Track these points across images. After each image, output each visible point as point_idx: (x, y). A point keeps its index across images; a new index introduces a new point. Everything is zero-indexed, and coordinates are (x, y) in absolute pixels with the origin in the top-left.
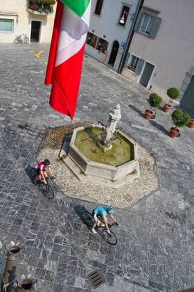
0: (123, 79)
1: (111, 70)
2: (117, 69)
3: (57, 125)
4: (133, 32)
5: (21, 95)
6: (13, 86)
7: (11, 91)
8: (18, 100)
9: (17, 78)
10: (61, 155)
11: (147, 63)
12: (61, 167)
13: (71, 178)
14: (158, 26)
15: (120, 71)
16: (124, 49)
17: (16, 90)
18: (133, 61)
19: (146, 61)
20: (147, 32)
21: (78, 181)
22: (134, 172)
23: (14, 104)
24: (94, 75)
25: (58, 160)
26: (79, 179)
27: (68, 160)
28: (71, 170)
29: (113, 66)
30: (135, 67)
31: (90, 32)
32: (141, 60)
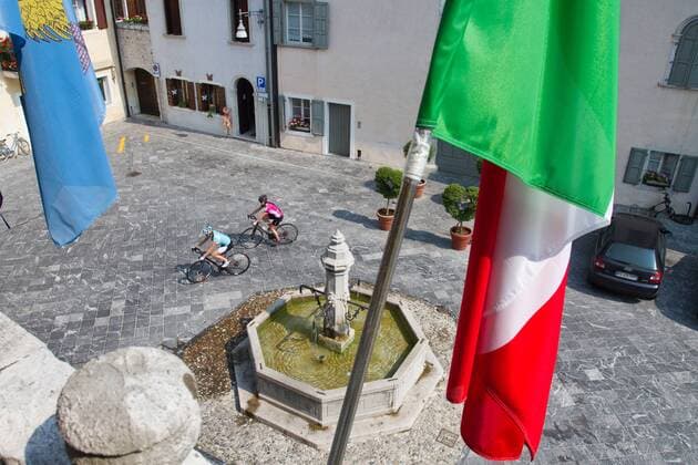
0: (289, 158)
1: (253, 146)
2: (266, 140)
3: (196, 331)
4: (274, 48)
5: (68, 290)
6: (38, 273)
7: (39, 288)
8: (69, 304)
9: (38, 248)
10: (244, 405)
11: (331, 105)
12: (259, 437)
13: (295, 450)
14: (325, 20)
15: (275, 141)
16: (267, 92)
17: (51, 283)
18: (296, 111)
19: (327, 100)
20: (304, 40)
21: (314, 452)
22: (427, 370)
23: (61, 320)
24: (220, 172)
25: (241, 422)
26: (314, 446)
27: (265, 410)
28: (285, 433)
29: (254, 135)
30: (307, 121)
31: (171, 77)
32: (314, 102)
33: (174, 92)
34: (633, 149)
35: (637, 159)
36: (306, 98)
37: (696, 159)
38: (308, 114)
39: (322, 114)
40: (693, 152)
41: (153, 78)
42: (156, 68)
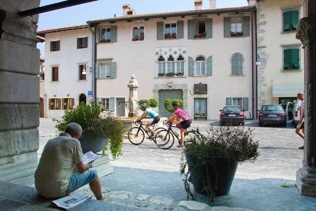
4: (96, 80)
11: (117, 99)
14: (115, 68)
16: (92, 96)
19: (116, 97)
20: (107, 77)
30: (108, 107)
31: (51, 98)
32: (111, 98)
33: (52, 104)
34: (227, 98)
35: (229, 101)
36: (107, 97)
37: (247, 98)
38: (108, 104)
39: (114, 103)
40: (246, 96)
41: (43, 99)
42: (45, 95)
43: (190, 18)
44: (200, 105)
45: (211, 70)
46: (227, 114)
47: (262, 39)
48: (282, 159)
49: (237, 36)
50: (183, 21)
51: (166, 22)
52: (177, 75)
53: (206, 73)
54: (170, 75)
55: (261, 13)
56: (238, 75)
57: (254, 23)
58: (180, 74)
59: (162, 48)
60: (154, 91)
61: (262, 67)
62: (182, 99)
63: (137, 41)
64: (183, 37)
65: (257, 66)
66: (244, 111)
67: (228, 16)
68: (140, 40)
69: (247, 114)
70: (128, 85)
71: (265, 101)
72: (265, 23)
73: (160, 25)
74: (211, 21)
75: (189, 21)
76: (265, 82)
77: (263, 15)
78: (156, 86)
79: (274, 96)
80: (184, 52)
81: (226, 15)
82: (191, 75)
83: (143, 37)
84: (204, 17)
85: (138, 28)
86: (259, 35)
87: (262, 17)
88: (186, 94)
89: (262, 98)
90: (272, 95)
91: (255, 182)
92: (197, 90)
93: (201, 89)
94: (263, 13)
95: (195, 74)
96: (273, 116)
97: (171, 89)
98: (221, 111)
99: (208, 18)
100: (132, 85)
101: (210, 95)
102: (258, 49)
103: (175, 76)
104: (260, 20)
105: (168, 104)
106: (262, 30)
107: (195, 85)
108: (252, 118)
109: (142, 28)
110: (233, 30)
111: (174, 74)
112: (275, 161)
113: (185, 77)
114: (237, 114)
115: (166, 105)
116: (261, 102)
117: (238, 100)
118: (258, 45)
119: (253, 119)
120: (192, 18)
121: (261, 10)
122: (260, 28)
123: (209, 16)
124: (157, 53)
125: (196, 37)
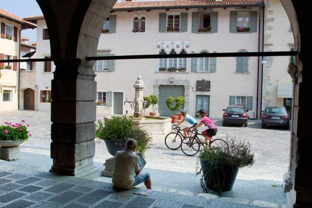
11: (115, 93)
18: (100, 98)
19: (113, 91)
20: (104, 69)
30: (105, 101)
31: (43, 90)
32: (108, 92)
33: (44, 96)
34: (230, 97)
36: (104, 91)
37: (252, 97)
38: (104, 98)
39: (111, 97)
40: (250, 95)
41: (34, 91)
42: (36, 86)
43: (195, 10)
44: (202, 102)
45: (215, 66)
46: (230, 115)
47: (269, 36)
48: (277, 164)
49: (243, 31)
50: (187, 13)
51: (169, 13)
52: (179, 70)
53: (209, 69)
54: (172, 70)
55: (270, 9)
56: (243, 73)
57: (261, 18)
58: (182, 69)
59: (164, 42)
60: (154, 86)
61: (268, 65)
62: (184, 96)
63: (137, 33)
64: (186, 30)
65: (263, 64)
66: (247, 111)
67: (235, 10)
68: (141, 32)
69: (251, 114)
70: (134, 86)
71: (270, 101)
72: (273, 20)
73: (162, 16)
74: (216, 14)
75: (193, 14)
76: (270, 81)
77: (271, 12)
78: (157, 81)
79: (279, 97)
80: (187, 46)
81: (233, 9)
82: (194, 70)
83: (144, 29)
84: (210, 10)
85: (139, 18)
86: (267, 32)
87: (270, 13)
88: (188, 91)
89: (267, 98)
90: (277, 95)
91: (251, 182)
92: (200, 87)
93: (203, 86)
94: (271, 10)
95: (198, 71)
96: (276, 118)
97: (172, 85)
98: (224, 110)
99: (214, 11)
100: (138, 86)
101: (212, 92)
102: (264, 47)
103: (177, 71)
104: (268, 16)
105: (170, 103)
106: (270, 27)
107: (197, 81)
108: (255, 118)
109: (144, 18)
110: (239, 25)
111: (176, 69)
112: (271, 165)
113: (188, 73)
114: (241, 115)
115: (168, 103)
116: (266, 102)
117: (242, 99)
118: (265, 43)
119: (257, 119)
120: (197, 11)
121: (269, 6)
122: (268, 24)
123: (215, 10)
124: (159, 47)
125: (200, 31)
